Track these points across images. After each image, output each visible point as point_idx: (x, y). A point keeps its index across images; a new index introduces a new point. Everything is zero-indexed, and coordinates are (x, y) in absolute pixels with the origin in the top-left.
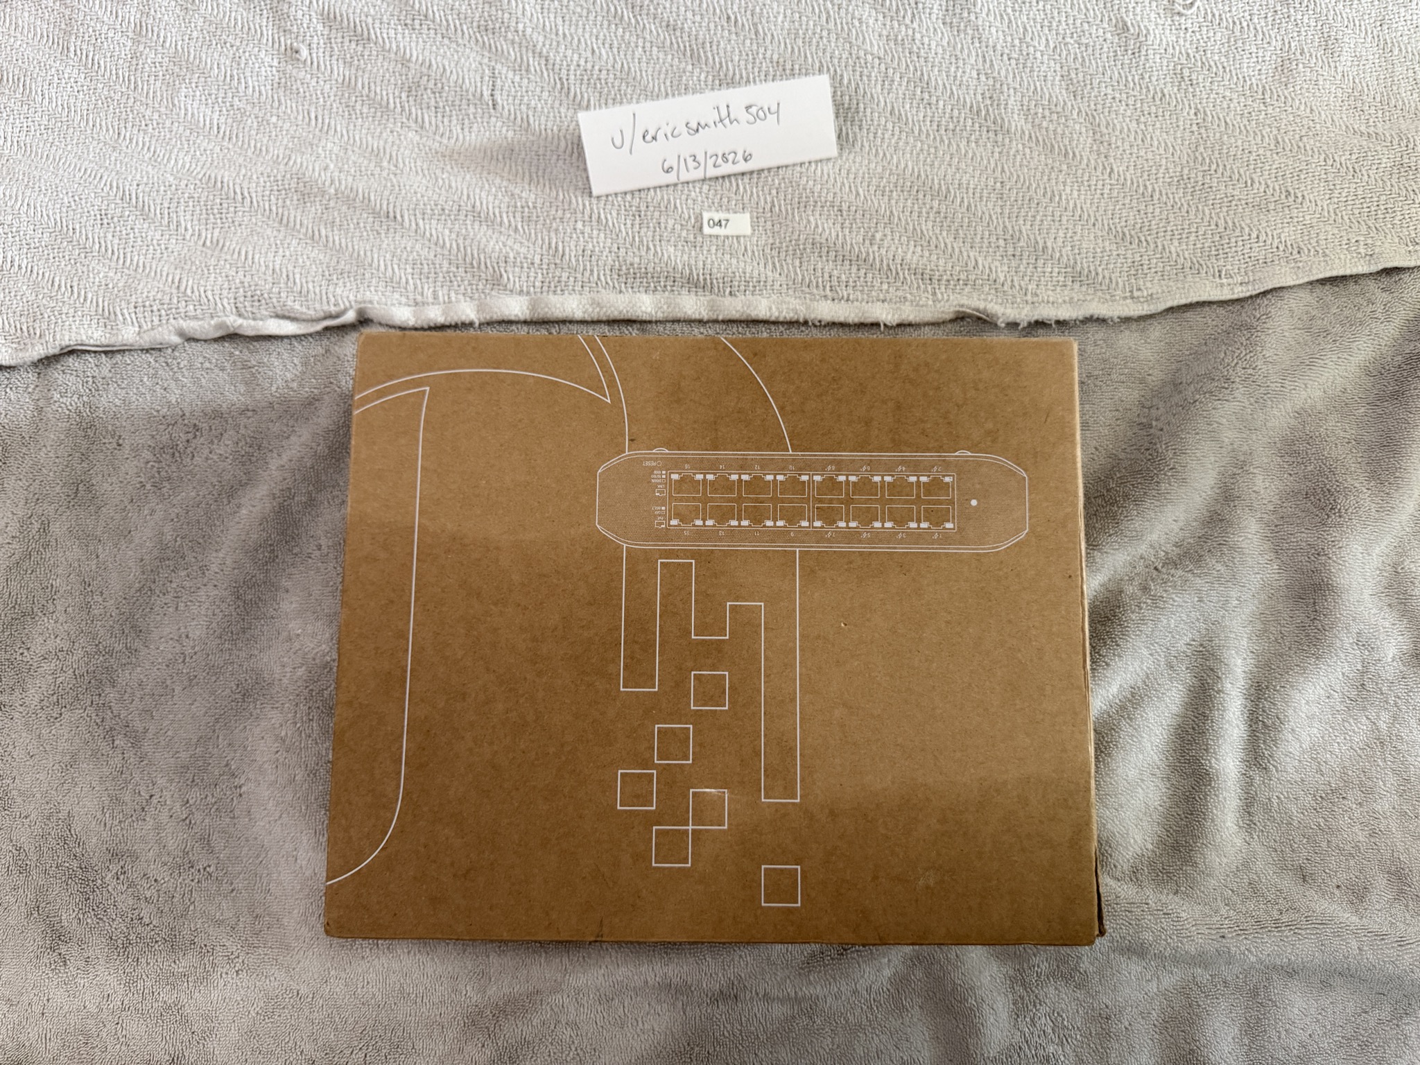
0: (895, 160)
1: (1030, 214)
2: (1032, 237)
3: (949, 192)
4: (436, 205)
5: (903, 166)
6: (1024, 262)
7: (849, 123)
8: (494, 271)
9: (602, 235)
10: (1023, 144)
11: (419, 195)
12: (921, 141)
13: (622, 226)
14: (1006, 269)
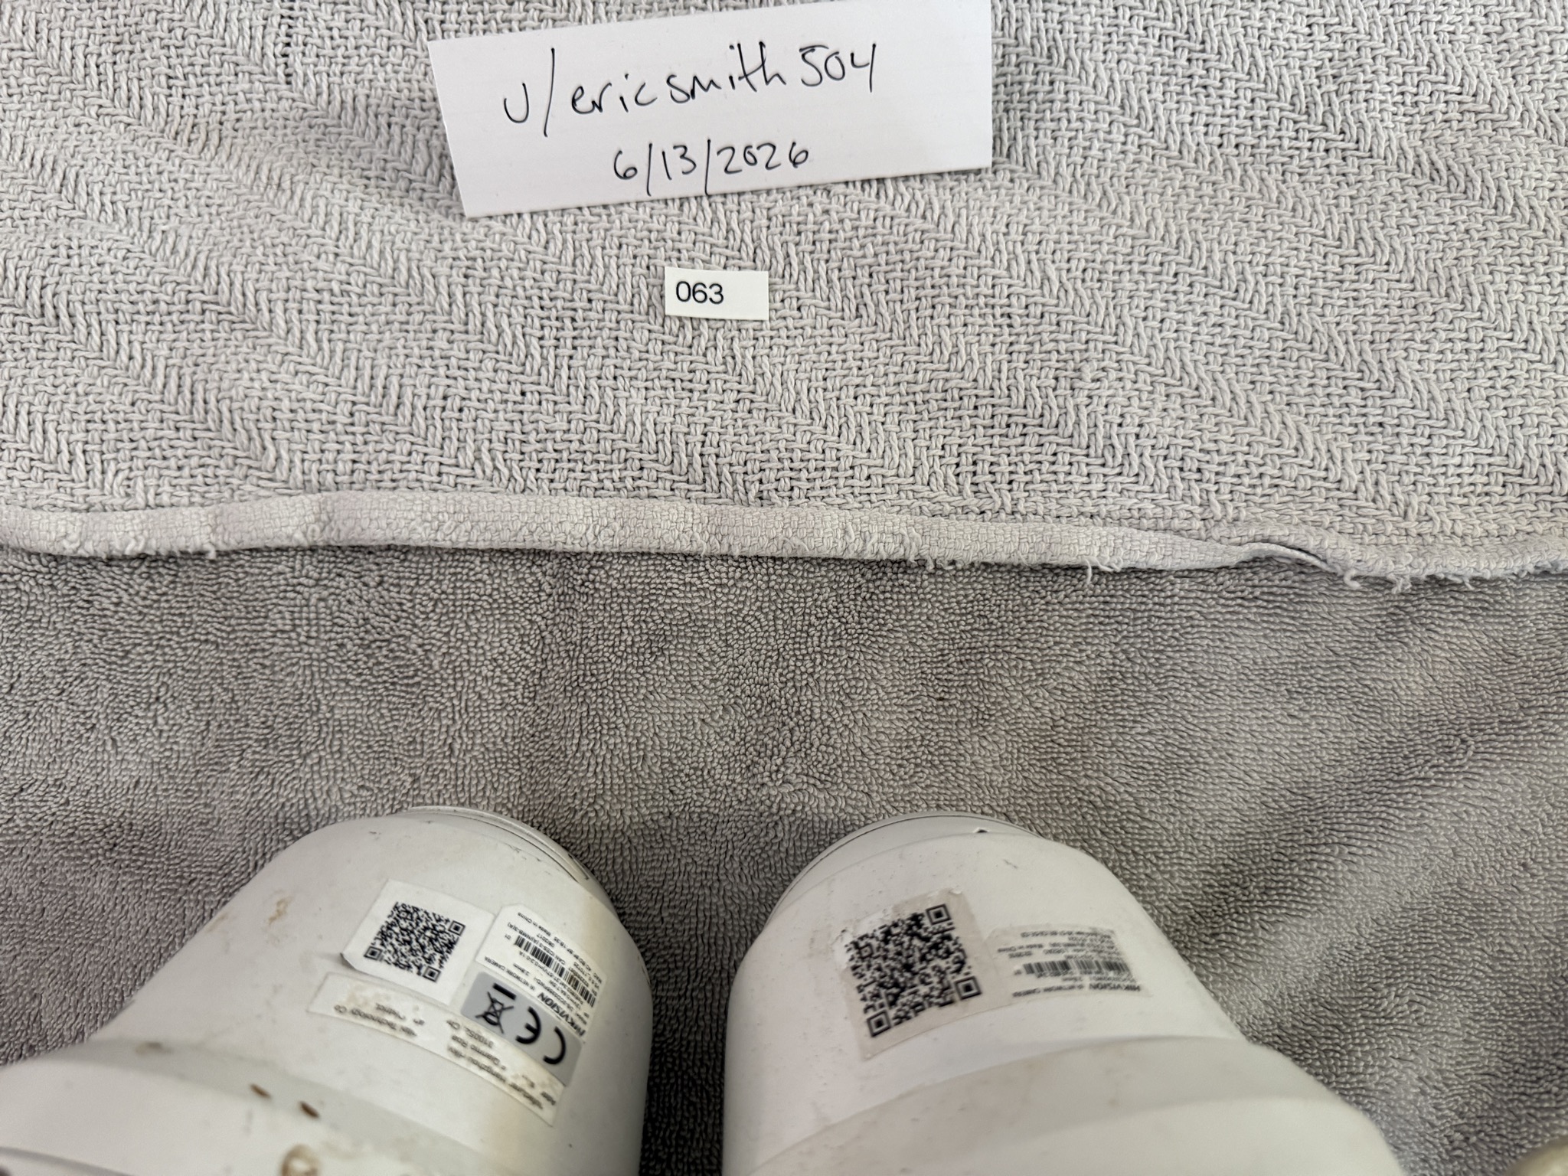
0: (1127, 209)
1: (1418, 336)
2: (1422, 387)
3: (1245, 281)
4: (142, 292)
5: (1145, 219)
6: (1405, 440)
7: (1032, 123)
8: (250, 439)
9: (489, 364)
10: (1401, 180)
11: (107, 269)
12: (1183, 168)
13: (535, 341)
14: (1367, 456)
